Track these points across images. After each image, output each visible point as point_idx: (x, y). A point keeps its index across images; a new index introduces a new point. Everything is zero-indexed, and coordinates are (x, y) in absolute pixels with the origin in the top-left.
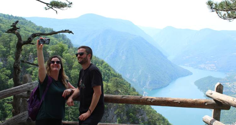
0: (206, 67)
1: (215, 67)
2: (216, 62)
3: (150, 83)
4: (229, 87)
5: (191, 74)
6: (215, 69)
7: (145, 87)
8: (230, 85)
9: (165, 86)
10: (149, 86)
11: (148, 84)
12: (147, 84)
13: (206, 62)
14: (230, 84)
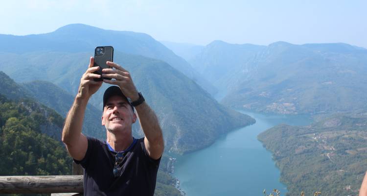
0: (279, 107)
1: (294, 108)
2: (295, 98)
3: (181, 143)
4: (313, 141)
5: (253, 122)
6: (295, 112)
7: (171, 149)
8: (315, 138)
9: (207, 147)
10: (177, 147)
11: (176, 143)
12: (175, 145)
13: (280, 100)
14: (315, 136)
